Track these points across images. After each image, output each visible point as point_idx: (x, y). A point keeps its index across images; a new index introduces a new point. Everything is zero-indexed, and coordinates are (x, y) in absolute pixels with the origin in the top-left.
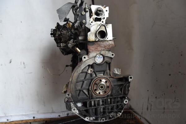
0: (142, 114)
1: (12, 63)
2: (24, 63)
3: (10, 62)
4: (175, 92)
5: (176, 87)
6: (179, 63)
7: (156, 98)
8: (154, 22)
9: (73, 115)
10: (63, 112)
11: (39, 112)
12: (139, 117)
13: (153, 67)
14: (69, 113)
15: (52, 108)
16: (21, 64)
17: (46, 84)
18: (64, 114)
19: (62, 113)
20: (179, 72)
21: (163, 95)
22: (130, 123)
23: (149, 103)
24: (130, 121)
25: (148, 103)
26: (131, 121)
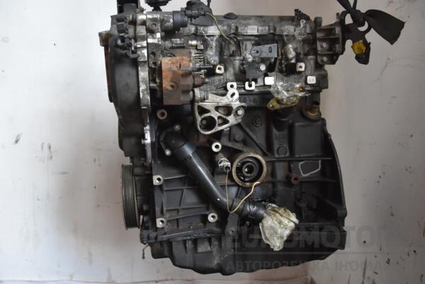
1: (19, 142)
3: (17, 142)
8: (389, 59)
11: (74, 279)
13: (380, 177)
16: (42, 148)
17: (98, 206)
23: (366, 276)
25: (364, 276)
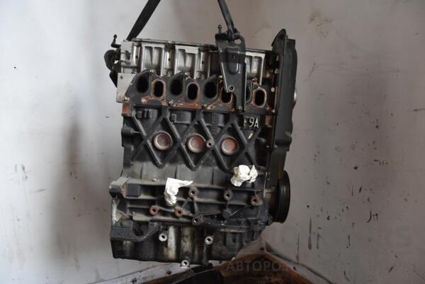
0: (297, 258)
2: (24, 168)
4: (369, 200)
5: (371, 190)
6: (374, 143)
7: (328, 219)
9: (146, 281)
10: (124, 278)
12: (291, 267)
14: (137, 277)
15: (96, 271)
18: (124, 281)
19: (121, 280)
20: (376, 161)
21: (345, 209)
22: (272, 281)
24: (270, 280)
26: (272, 278)
